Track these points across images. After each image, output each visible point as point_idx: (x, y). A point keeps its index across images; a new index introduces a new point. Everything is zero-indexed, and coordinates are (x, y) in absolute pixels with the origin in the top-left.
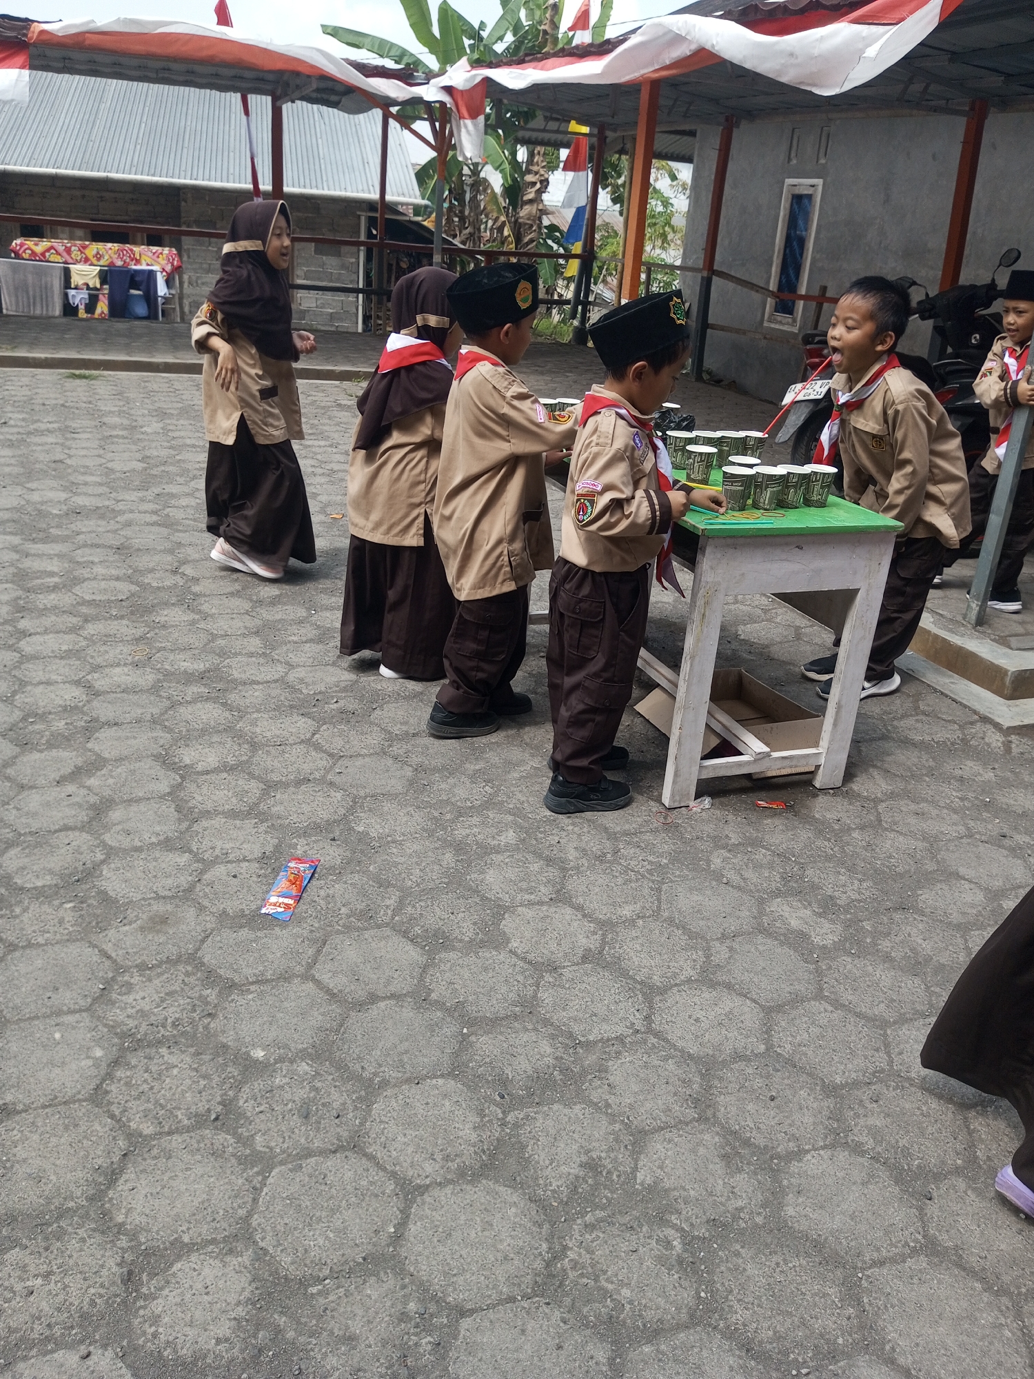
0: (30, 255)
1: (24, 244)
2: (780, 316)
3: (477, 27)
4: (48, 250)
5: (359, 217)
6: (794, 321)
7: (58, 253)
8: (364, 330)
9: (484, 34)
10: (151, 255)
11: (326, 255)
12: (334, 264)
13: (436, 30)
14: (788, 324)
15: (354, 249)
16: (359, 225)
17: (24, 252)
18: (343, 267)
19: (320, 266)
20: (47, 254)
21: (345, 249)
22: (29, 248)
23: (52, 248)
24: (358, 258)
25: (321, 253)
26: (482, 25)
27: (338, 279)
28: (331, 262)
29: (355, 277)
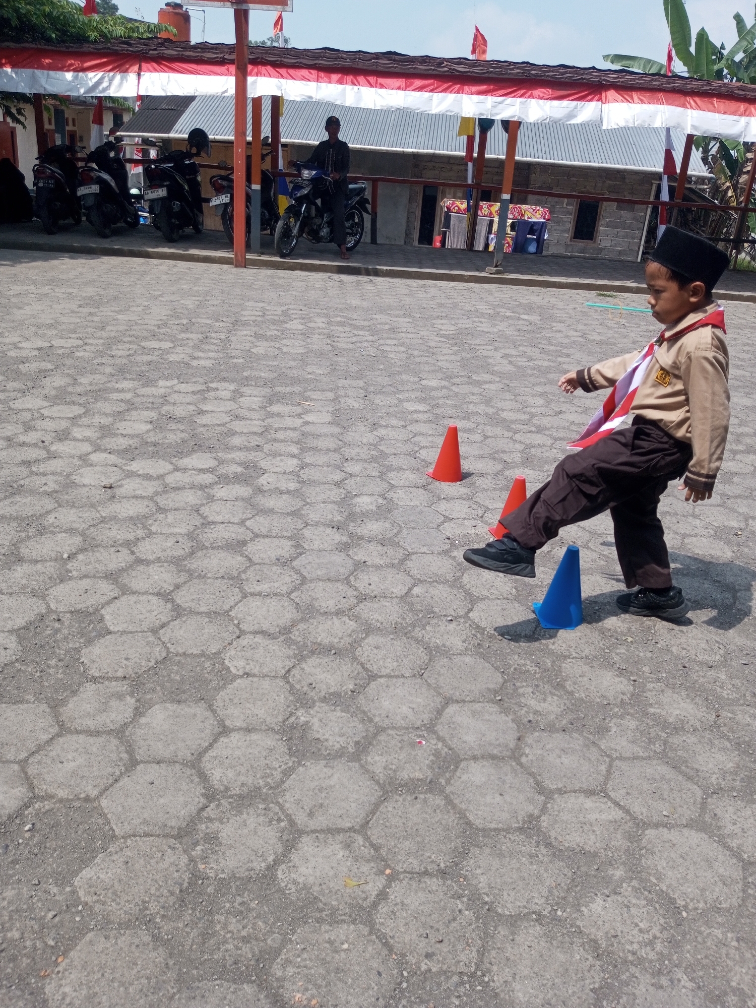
3: (719, 46)
5: (652, 184)
9: (725, 52)
11: (624, 210)
12: (629, 216)
13: (692, 49)
15: (644, 206)
16: (651, 189)
18: (634, 219)
19: (618, 218)
21: (637, 206)
24: (646, 214)
25: (621, 209)
26: (723, 47)
27: (629, 228)
28: (626, 215)
29: (641, 225)
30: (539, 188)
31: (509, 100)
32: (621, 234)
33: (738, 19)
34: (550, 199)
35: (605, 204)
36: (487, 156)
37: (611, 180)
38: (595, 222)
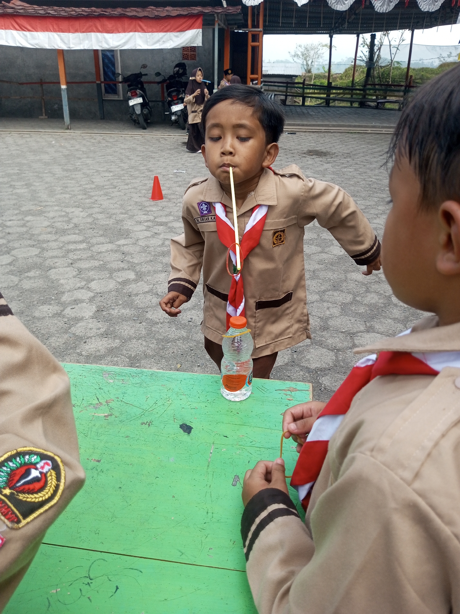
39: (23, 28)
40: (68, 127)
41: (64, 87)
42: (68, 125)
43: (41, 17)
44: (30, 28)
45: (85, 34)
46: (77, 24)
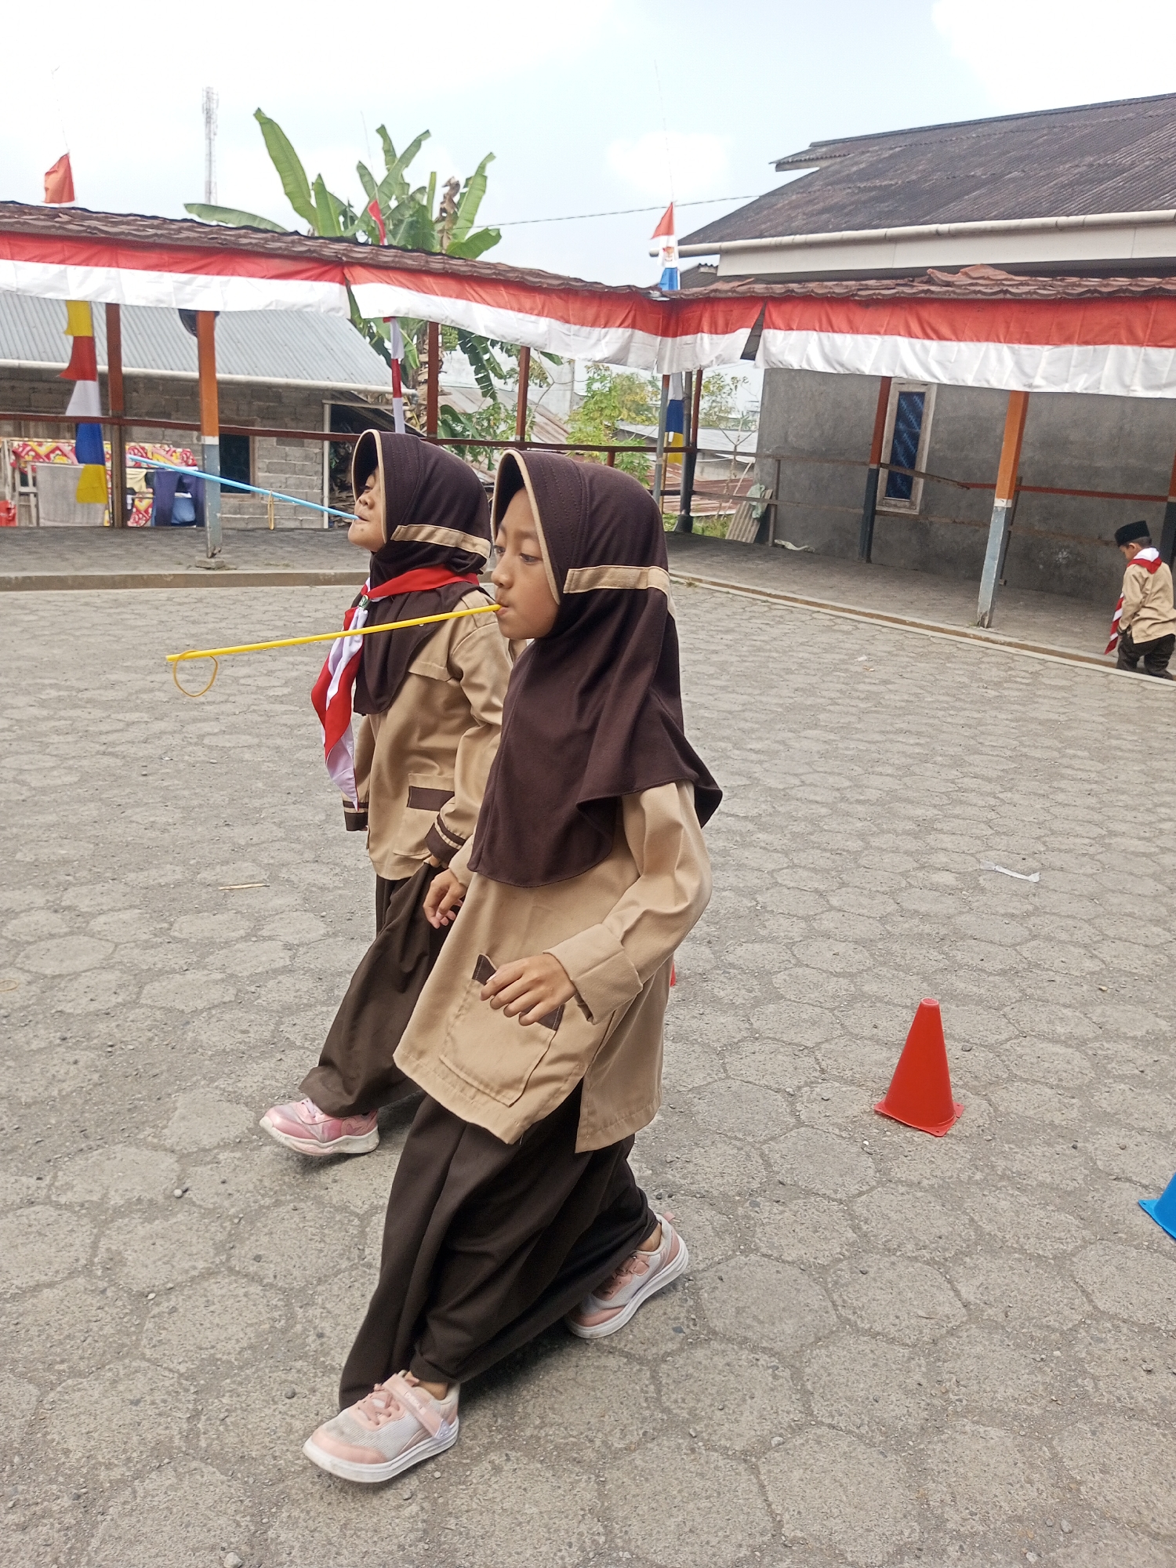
0: (34, 457)
1: (26, 445)
2: (893, 501)
4: (53, 451)
5: (323, 405)
6: (913, 504)
7: (64, 455)
8: (330, 526)
9: (356, 212)
10: (164, 453)
11: (288, 447)
12: (298, 455)
14: (905, 507)
15: (319, 442)
16: (323, 414)
17: (27, 453)
18: (307, 458)
19: (282, 458)
20: (52, 456)
21: (308, 441)
22: (32, 450)
23: (58, 448)
24: (322, 450)
25: (283, 444)
27: (302, 471)
28: (294, 452)
29: (319, 468)
30: (148, 414)
31: (201, 279)
32: (291, 481)
33: (362, 169)
34: (169, 432)
35: (258, 438)
36: (125, 370)
37: (260, 399)
38: (248, 468)
39: (930, 332)
40: (983, 619)
41: (1001, 503)
42: (986, 614)
43: (982, 301)
44: (945, 330)
45: (1090, 347)
46: (1074, 319)
